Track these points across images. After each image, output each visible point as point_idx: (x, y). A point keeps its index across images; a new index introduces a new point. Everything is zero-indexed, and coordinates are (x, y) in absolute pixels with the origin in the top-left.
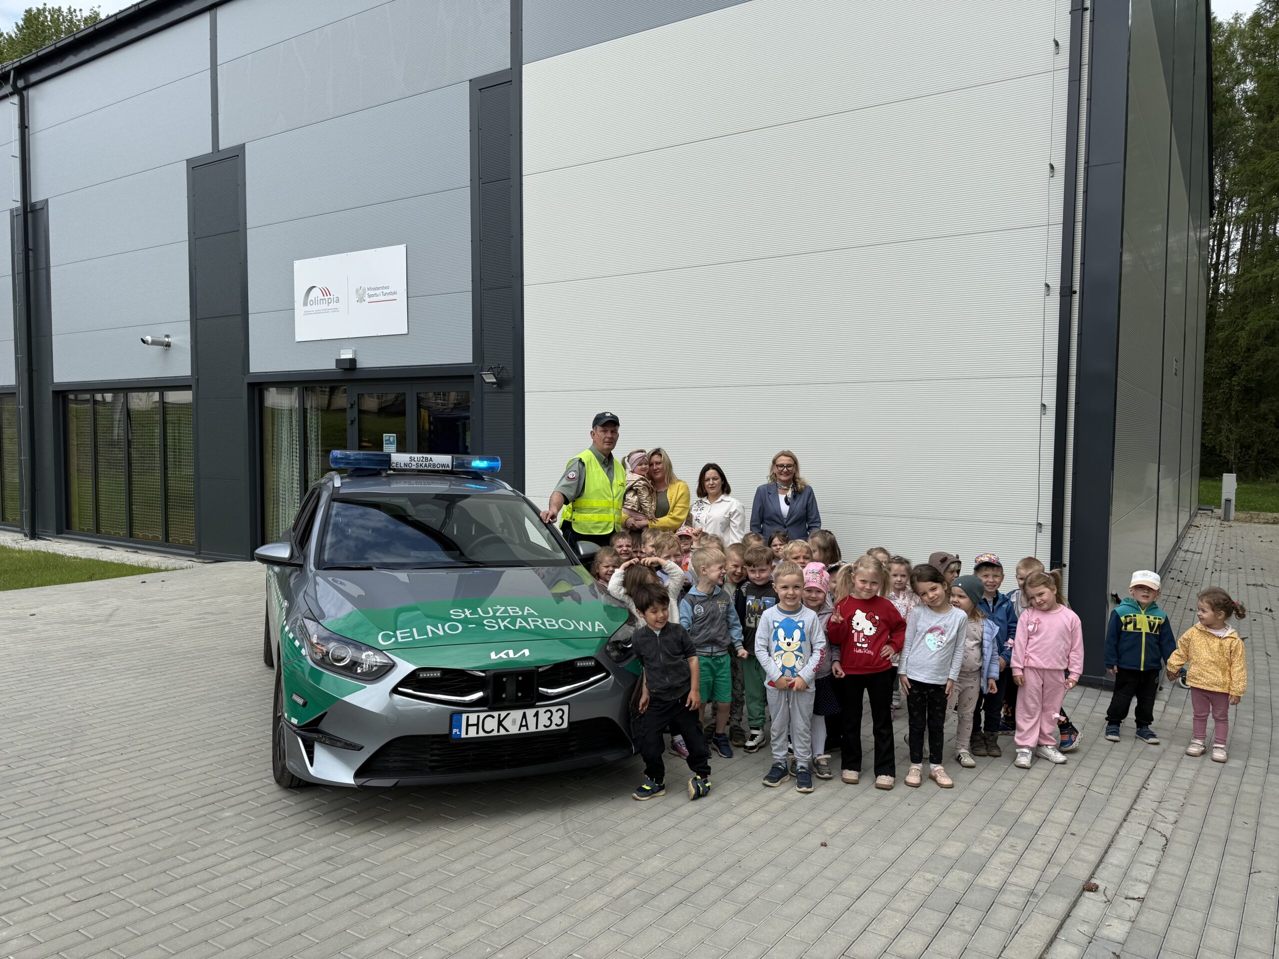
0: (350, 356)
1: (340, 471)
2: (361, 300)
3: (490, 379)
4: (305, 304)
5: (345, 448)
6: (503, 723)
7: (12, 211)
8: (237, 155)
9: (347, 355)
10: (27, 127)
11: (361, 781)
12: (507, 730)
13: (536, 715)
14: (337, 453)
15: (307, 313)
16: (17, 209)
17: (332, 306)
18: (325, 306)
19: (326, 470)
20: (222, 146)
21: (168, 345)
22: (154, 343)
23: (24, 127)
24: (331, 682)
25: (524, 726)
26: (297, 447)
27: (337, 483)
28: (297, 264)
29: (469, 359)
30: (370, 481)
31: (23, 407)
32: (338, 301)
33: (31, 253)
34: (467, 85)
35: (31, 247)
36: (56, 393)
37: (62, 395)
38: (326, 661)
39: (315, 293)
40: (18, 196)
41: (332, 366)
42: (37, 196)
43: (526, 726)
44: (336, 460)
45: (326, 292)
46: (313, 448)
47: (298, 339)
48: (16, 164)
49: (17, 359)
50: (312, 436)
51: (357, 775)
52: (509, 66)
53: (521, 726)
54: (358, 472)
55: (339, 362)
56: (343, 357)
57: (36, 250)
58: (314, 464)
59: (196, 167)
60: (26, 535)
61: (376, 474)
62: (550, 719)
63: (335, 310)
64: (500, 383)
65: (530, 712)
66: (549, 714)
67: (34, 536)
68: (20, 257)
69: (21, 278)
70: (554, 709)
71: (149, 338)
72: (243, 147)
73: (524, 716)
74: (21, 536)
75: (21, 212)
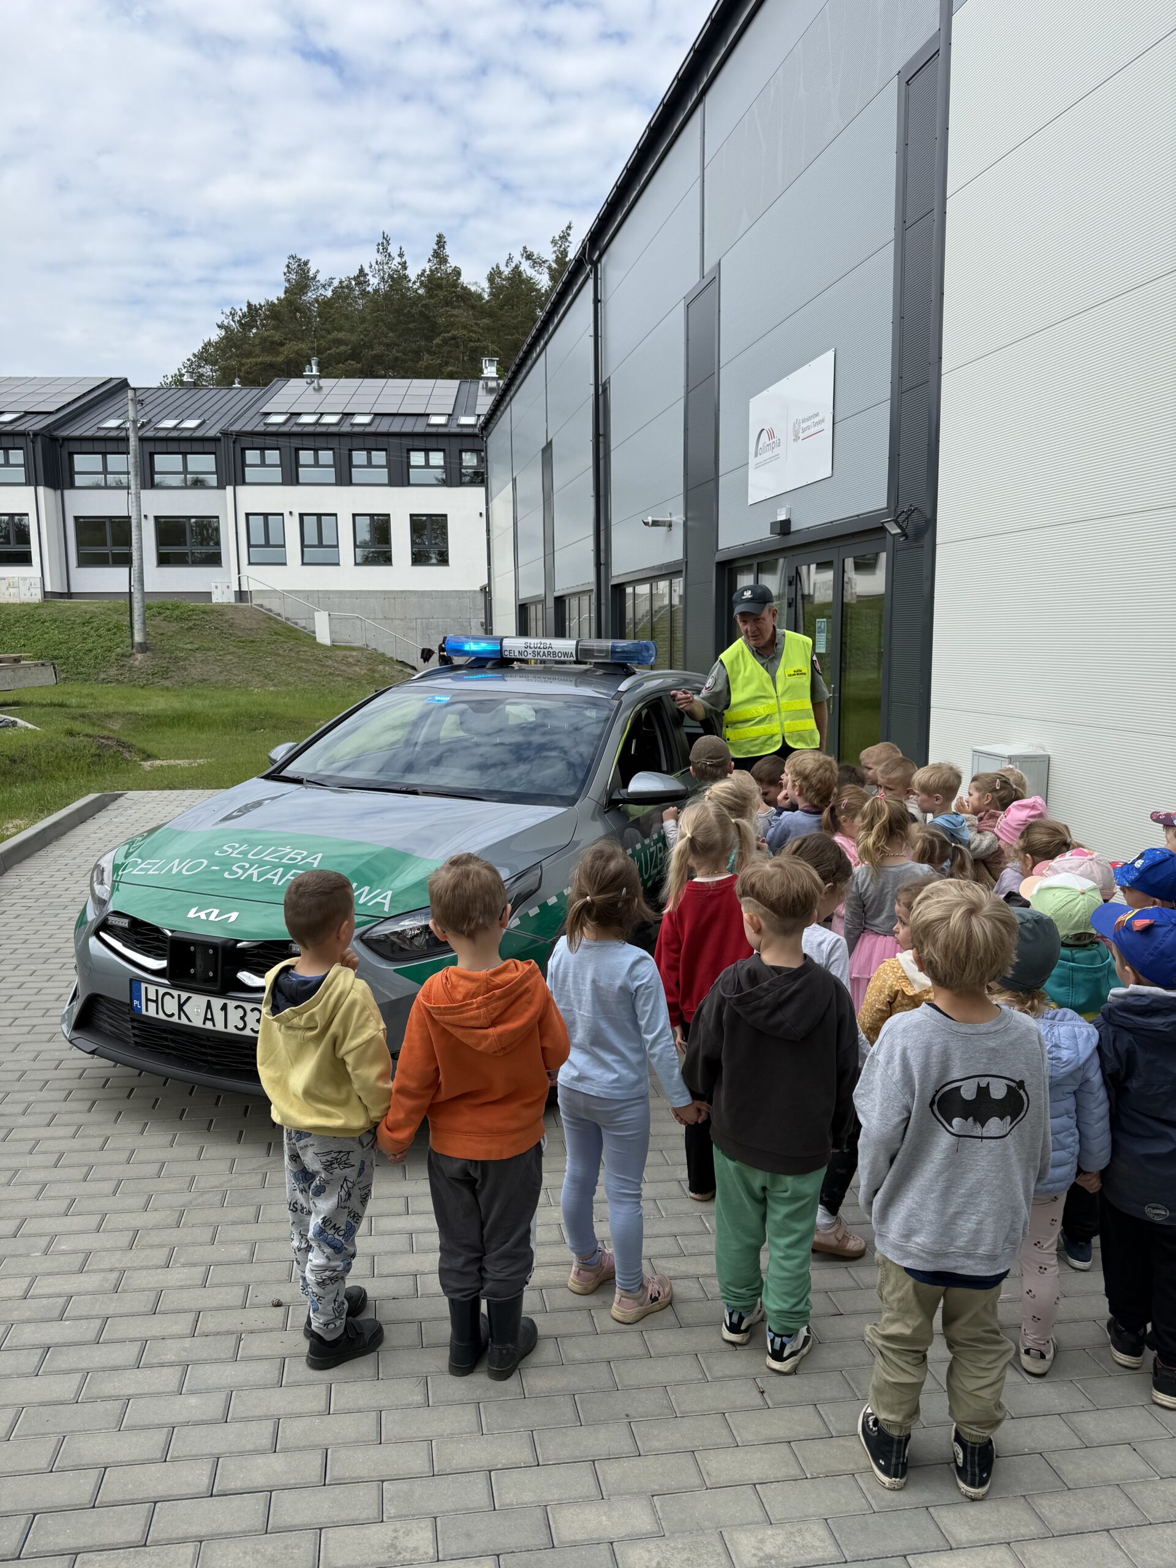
0: (787, 516)
3: (894, 529)
4: (756, 456)
6: (184, 1008)
8: (716, 276)
9: (782, 515)
10: (600, 301)
12: (190, 1020)
13: (224, 1008)
18: (769, 453)
20: (706, 269)
21: (670, 525)
25: (209, 1019)
29: (884, 503)
31: (593, 604)
33: (601, 439)
35: (601, 432)
36: (613, 589)
37: (617, 589)
39: (764, 434)
40: (593, 378)
41: (770, 532)
42: (605, 376)
43: (212, 1019)
47: (749, 505)
48: (591, 341)
53: (206, 1019)
55: (775, 526)
56: (780, 518)
57: (605, 435)
59: (689, 302)
62: (243, 1018)
64: (913, 534)
65: (217, 1003)
66: (240, 1012)
70: (248, 1006)
72: (719, 264)
73: (209, 1006)
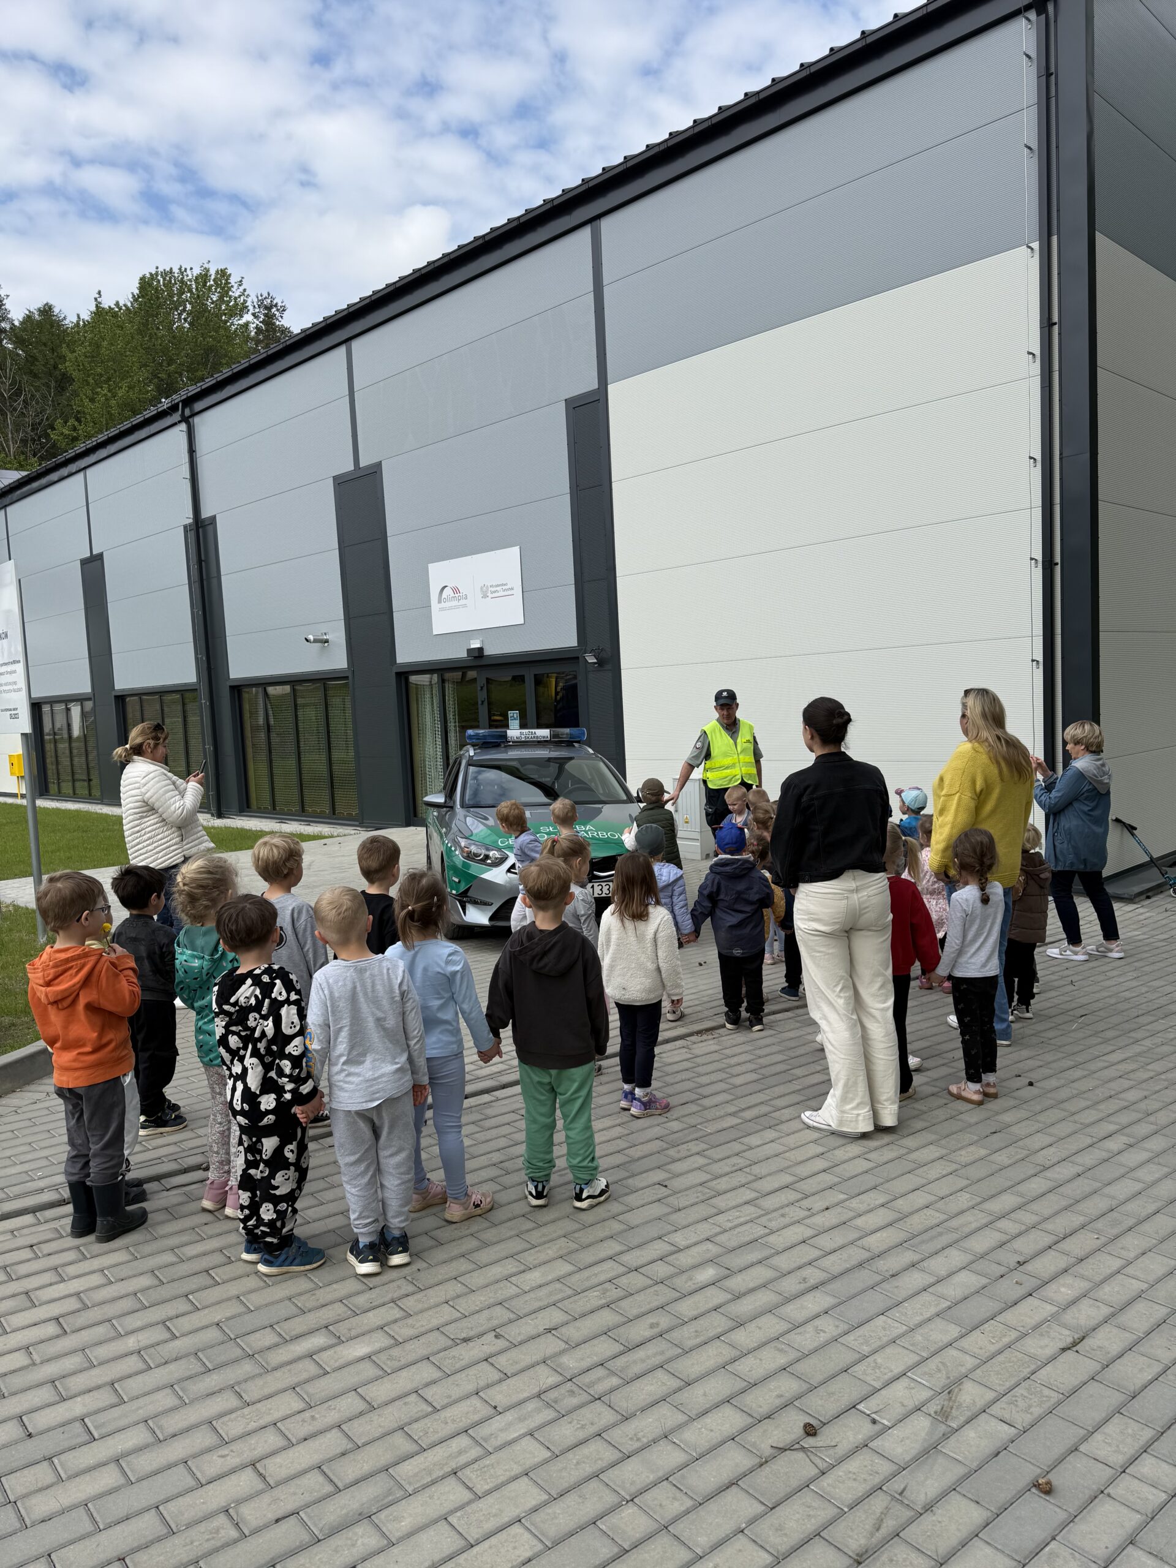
0: (478, 646)
1: (473, 746)
2: (485, 596)
3: (591, 660)
4: (440, 602)
5: (477, 727)
7: (185, 527)
8: (375, 472)
9: (475, 644)
10: (194, 451)
11: (493, 923)
14: (470, 732)
15: (442, 609)
16: (190, 525)
17: (462, 602)
18: (455, 603)
19: (462, 746)
20: (363, 463)
21: (327, 641)
22: (315, 641)
23: (192, 451)
24: (475, 868)
26: (438, 725)
27: (472, 753)
28: (430, 566)
29: (575, 644)
30: (493, 751)
31: (205, 702)
32: (466, 598)
33: (204, 564)
34: (563, 404)
35: (203, 558)
36: (232, 688)
37: (238, 689)
38: (471, 856)
39: (448, 592)
40: (190, 513)
41: (464, 654)
42: (206, 514)
44: (470, 737)
45: (456, 590)
46: (451, 726)
47: (435, 633)
48: (186, 483)
49: (197, 659)
50: (450, 716)
51: (491, 919)
52: (596, 387)
54: (485, 745)
55: (470, 651)
56: (473, 646)
57: (207, 561)
58: (452, 741)
59: (341, 483)
60: (213, 815)
61: (496, 745)
63: (465, 606)
64: (601, 663)
67: (220, 815)
68: (195, 567)
69: (196, 586)
71: (311, 637)
72: (379, 464)
74: (208, 816)
75: (194, 527)
